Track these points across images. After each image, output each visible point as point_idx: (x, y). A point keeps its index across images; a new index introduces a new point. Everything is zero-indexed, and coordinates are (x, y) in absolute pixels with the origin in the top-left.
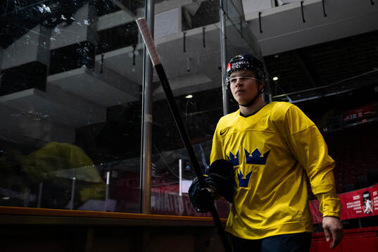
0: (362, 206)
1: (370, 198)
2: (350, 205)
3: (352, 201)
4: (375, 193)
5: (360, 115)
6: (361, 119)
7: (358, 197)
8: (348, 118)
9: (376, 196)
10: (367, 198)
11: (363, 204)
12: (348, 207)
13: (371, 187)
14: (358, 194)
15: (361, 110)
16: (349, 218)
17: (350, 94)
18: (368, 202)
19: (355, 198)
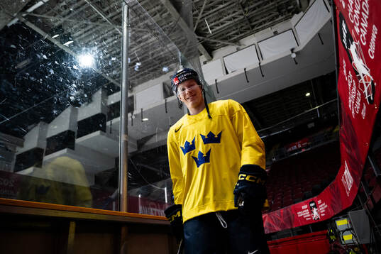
0: (310, 213)
1: (316, 206)
2: (300, 214)
3: (301, 210)
4: (319, 202)
5: (300, 146)
6: (300, 149)
7: (306, 206)
8: (290, 149)
9: (320, 204)
10: (314, 207)
11: (311, 212)
12: (299, 216)
13: (315, 197)
14: (306, 204)
15: (300, 142)
16: (301, 225)
17: (290, 131)
18: (315, 210)
19: (303, 207)
